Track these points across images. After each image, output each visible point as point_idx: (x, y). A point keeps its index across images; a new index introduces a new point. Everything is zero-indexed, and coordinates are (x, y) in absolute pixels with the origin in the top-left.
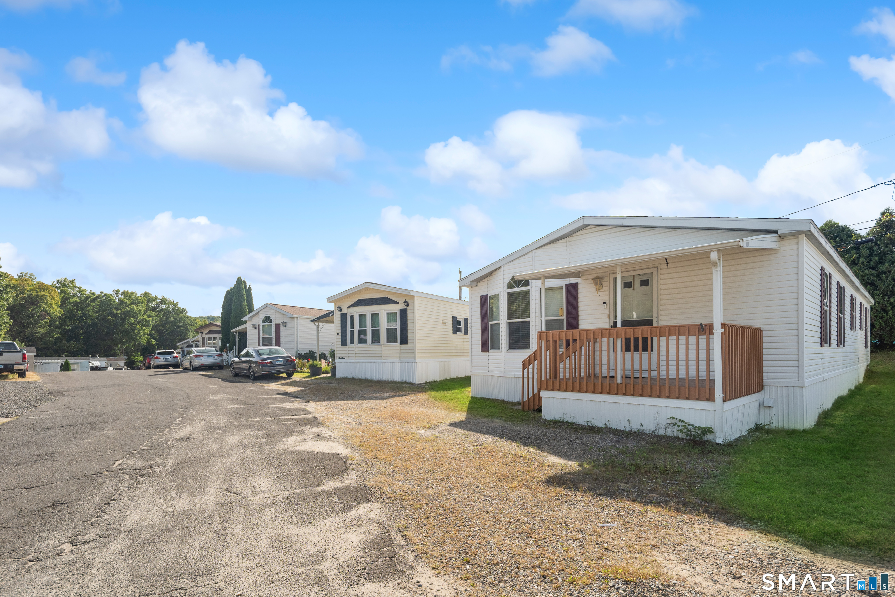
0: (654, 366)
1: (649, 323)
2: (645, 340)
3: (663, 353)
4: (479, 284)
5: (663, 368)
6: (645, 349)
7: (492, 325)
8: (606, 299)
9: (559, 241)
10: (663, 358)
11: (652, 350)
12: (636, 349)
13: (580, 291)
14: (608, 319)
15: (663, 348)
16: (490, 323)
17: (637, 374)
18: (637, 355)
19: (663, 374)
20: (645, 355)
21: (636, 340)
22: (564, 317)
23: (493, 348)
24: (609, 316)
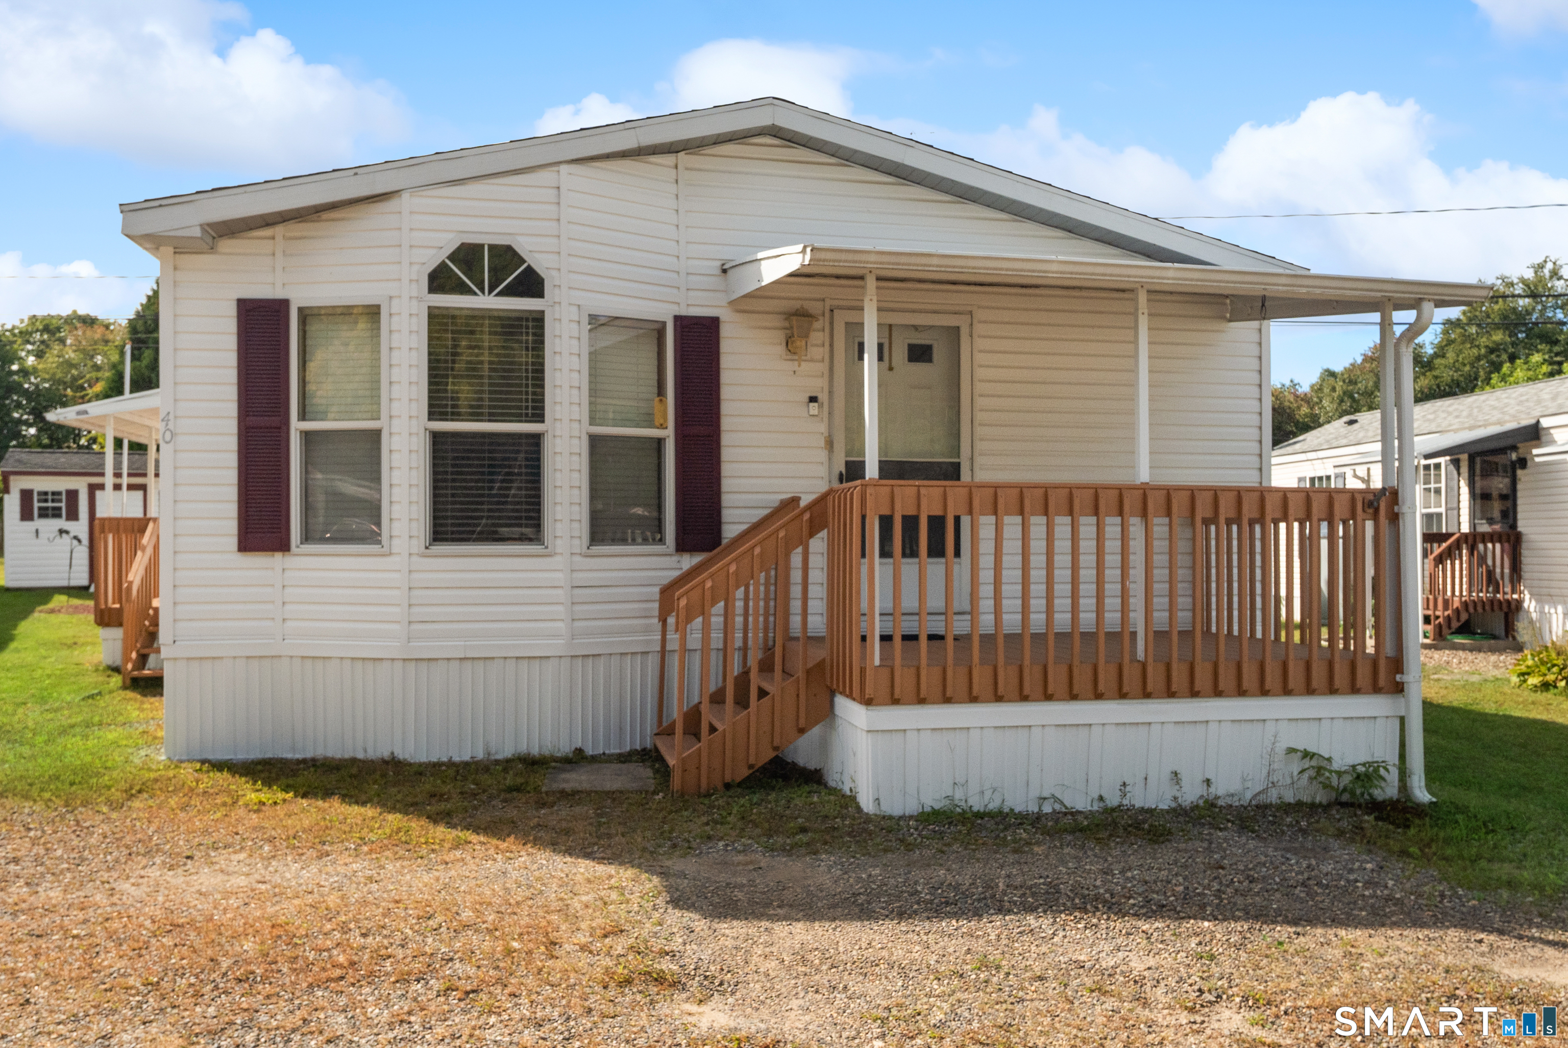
0: (962, 602)
1: (952, 472)
2: (937, 524)
3: (986, 561)
4: (226, 245)
5: (986, 605)
6: (936, 550)
7: (307, 436)
8: (818, 386)
9: (653, 159)
10: (986, 575)
11: (957, 554)
12: (910, 551)
13: (726, 346)
14: (823, 455)
15: (987, 547)
16: (296, 426)
17: (937, 626)
18: (909, 568)
19: (987, 621)
20: (935, 568)
21: (911, 523)
22: (669, 433)
23: (307, 538)
24: (830, 444)
